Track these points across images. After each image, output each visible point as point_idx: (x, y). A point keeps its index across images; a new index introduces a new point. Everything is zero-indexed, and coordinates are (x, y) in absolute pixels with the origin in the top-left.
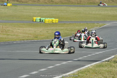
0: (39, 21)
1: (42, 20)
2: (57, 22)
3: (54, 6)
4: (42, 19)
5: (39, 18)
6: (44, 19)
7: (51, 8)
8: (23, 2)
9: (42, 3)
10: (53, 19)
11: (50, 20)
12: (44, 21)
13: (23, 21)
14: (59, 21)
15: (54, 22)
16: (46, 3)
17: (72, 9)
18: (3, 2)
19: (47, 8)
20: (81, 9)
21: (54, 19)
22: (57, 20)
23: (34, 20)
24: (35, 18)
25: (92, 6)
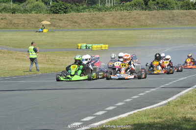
0: (85, 48)
1: (89, 47)
2: (107, 48)
3: (99, 30)
4: (88, 45)
5: (85, 45)
6: (91, 45)
7: (96, 33)
8: (60, 27)
9: (83, 28)
10: (101, 45)
11: (99, 46)
12: (91, 48)
13: (65, 49)
14: (109, 48)
15: (103, 48)
16: (89, 27)
17: (121, 33)
18: (37, 27)
19: (91, 33)
20: (132, 33)
21: (103, 46)
22: (107, 46)
23: (79, 48)
24: (80, 45)
25: (145, 29)
